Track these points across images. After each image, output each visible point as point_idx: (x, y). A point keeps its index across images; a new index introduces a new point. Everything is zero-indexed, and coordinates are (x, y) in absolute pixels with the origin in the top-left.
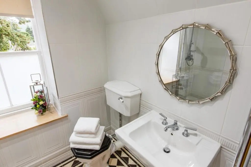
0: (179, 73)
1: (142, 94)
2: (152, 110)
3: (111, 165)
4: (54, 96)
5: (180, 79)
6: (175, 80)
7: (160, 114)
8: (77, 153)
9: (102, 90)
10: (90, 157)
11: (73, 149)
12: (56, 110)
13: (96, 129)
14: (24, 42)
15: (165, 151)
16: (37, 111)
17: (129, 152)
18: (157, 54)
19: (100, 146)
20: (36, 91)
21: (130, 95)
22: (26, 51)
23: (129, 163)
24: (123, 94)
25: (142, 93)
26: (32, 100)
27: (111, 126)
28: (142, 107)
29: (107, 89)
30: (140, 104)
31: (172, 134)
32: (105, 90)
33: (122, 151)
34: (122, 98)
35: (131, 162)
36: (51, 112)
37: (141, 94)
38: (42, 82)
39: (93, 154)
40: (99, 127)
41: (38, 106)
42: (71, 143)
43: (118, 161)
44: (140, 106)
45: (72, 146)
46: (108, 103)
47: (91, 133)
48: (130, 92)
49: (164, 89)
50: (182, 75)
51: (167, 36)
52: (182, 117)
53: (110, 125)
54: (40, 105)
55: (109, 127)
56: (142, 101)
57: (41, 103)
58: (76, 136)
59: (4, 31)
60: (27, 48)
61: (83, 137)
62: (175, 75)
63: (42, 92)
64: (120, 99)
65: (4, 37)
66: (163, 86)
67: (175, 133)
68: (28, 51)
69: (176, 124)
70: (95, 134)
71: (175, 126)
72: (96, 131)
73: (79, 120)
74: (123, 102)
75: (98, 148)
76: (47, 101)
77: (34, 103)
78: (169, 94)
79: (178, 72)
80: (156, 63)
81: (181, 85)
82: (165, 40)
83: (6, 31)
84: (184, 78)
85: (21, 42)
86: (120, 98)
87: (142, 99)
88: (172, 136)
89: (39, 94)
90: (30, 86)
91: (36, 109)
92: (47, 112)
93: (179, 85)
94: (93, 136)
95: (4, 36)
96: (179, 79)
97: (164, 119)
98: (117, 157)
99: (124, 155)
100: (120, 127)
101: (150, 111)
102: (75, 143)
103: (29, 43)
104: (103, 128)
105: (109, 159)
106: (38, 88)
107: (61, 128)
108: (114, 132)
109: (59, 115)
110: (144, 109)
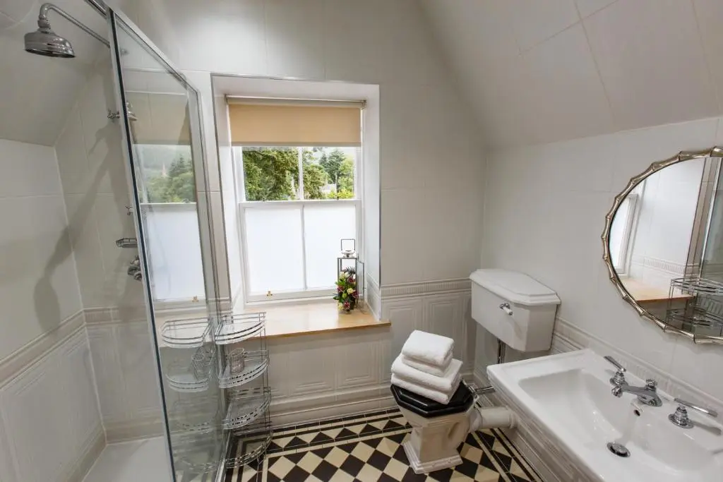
0: (699, 276)
1: (562, 307)
2: (584, 347)
3: (466, 457)
4: (371, 284)
5: (701, 293)
6: (678, 293)
7: (606, 358)
8: (402, 398)
9: (464, 287)
10: (427, 412)
11: (395, 389)
12: (370, 310)
13: (445, 359)
14: (316, 183)
15: (613, 450)
16: (341, 305)
17: (514, 447)
18: (608, 215)
19: (449, 396)
20: (343, 269)
21: (528, 301)
22: (315, 200)
23: (511, 471)
24: (513, 298)
25: (561, 302)
26: (336, 283)
27: (474, 374)
28: (557, 338)
29: (475, 283)
30: (554, 330)
31: (637, 413)
32: (471, 288)
33: (496, 439)
34: (508, 307)
35: (516, 470)
36: (362, 312)
37: (558, 306)
38: (355, 255)
39: (432, 409)
40: (450, 359)
41: (344, 295)
42: (393, 374)
43: (484, 454)
44: (553, 334)
45: (394, 380)
46: (474, 316)
47: (433, 364)
48: (531, 296)
49: (623, 298)
50: (708, 284)
51: (637, 177)
52: (672, 377)
53: (472, 370)
54: (348, 295)
55: (469, 374)
56: (559, 324)
57: (350, 291)
58: (404, 363)
59: (291, 164)
60: (320, 196)
61: (417, 369)
62: (681, 280)
63: (352, 272)
64: (505, 308)
65: (287, 175)
66: (618, 289)
67: (646, 410)
68: (319, 200)
69: (652, 388)
70: (443, 368)
71: (649, 394)
72: (446, 362)
73: (412, 334)
74: (511, 314)
75: (445, 399)
76: (360, 289)
77: (339, 289)
78: (638, 314)
79: (692, 274)
80: (604, 237)
81: (702, 312)
82: (632, 184)
83: (293, 164)
84: (716, 294)
85: (312, 182)
86: (505, 305)
87: (560, 318)
88: (638, 417)
89: (347, 275)
90: (338, 259)
91: (340, 301)
92: (355, 310)
93: (693, 313)
94: (437, 370)
95: (287, 172)
96: (695, 294)
97: (618, 372)
98: (482, 445)
99: (498, 447)
100: (499, 363)
101: (580, 349)
102: (400, 376)
103: (324, 185)
104: (457, 364)
105: (462, 444)
106: (349, 264)
107: (376, 345)
108: (486, 369)
109: (377, 319)
110: (565, 343)
